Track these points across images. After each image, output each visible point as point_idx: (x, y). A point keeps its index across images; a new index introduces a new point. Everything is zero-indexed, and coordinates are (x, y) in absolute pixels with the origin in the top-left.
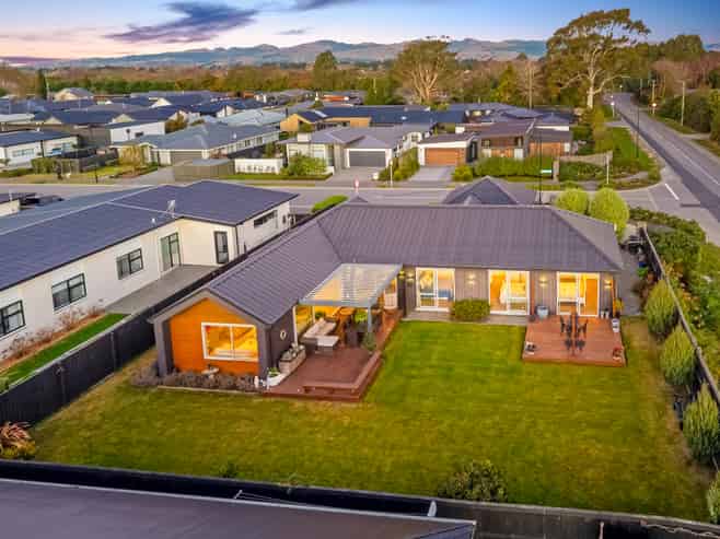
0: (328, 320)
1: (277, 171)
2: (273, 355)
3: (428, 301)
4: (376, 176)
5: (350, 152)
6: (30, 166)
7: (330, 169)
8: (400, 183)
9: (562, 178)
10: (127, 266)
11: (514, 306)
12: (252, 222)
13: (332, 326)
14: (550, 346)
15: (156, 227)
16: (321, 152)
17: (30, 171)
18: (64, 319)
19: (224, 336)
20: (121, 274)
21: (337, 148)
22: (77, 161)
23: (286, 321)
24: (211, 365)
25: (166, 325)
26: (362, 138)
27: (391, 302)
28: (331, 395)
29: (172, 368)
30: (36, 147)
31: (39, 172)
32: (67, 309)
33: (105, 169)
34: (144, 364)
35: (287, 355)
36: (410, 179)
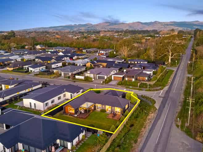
0: (84, 109)
1: (83, 79)
2: (76, 113)
3: (98, 109)
4: (102, 82)
5: (98, 76)
6: (38, 73)
7: (93, 80)
8: (106, 84)
9: (140, 87)
10: (59, 98)
11: (109, 111)
12: (76, 93)
13: (84, 110)
14: (110, 116)
15: (63, 93)
16: (92, 76)
17: (39, 74)
18: (52, 105)
19: (71, 110)
20: (58, 99)
21: (95, 75)
22: (47, 73)
23: (78, 109)
24: (69, 113)
25: (65, 107)
26: (101, 72)
27: (93, 108)
28: (82, 118)
29: (65, 112)
30: (38, 68)
31: (40, 75)
32: (53, 104)
33: (52, 75)
34: (62, 112)
35: (78, 113)
36: (109, 84)
